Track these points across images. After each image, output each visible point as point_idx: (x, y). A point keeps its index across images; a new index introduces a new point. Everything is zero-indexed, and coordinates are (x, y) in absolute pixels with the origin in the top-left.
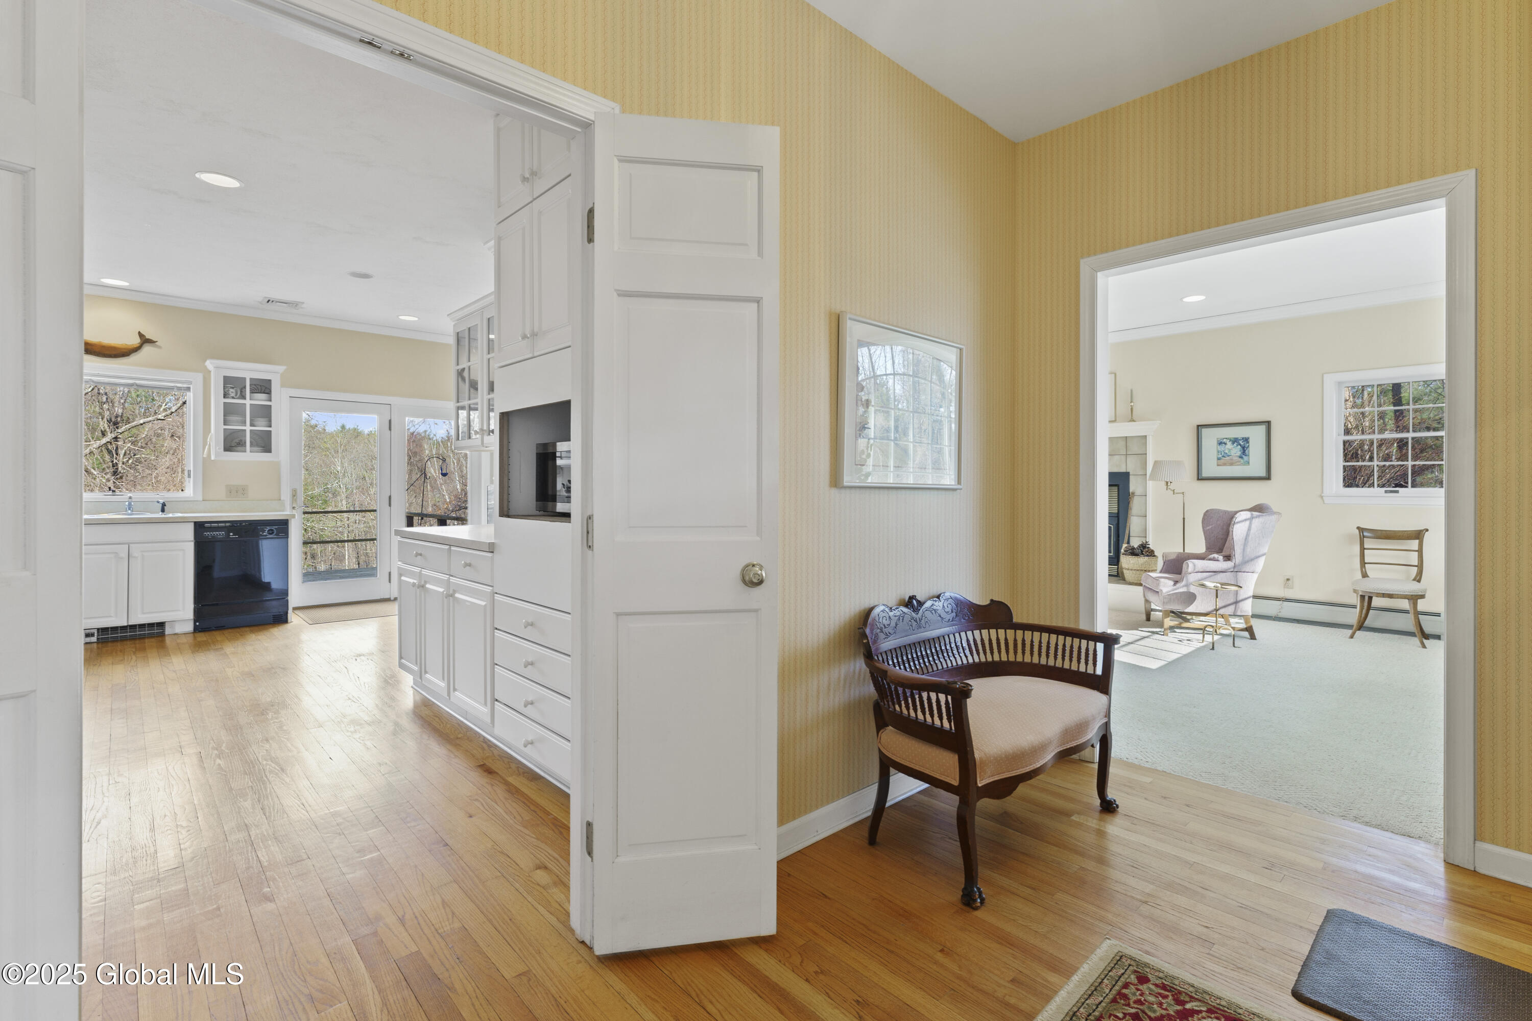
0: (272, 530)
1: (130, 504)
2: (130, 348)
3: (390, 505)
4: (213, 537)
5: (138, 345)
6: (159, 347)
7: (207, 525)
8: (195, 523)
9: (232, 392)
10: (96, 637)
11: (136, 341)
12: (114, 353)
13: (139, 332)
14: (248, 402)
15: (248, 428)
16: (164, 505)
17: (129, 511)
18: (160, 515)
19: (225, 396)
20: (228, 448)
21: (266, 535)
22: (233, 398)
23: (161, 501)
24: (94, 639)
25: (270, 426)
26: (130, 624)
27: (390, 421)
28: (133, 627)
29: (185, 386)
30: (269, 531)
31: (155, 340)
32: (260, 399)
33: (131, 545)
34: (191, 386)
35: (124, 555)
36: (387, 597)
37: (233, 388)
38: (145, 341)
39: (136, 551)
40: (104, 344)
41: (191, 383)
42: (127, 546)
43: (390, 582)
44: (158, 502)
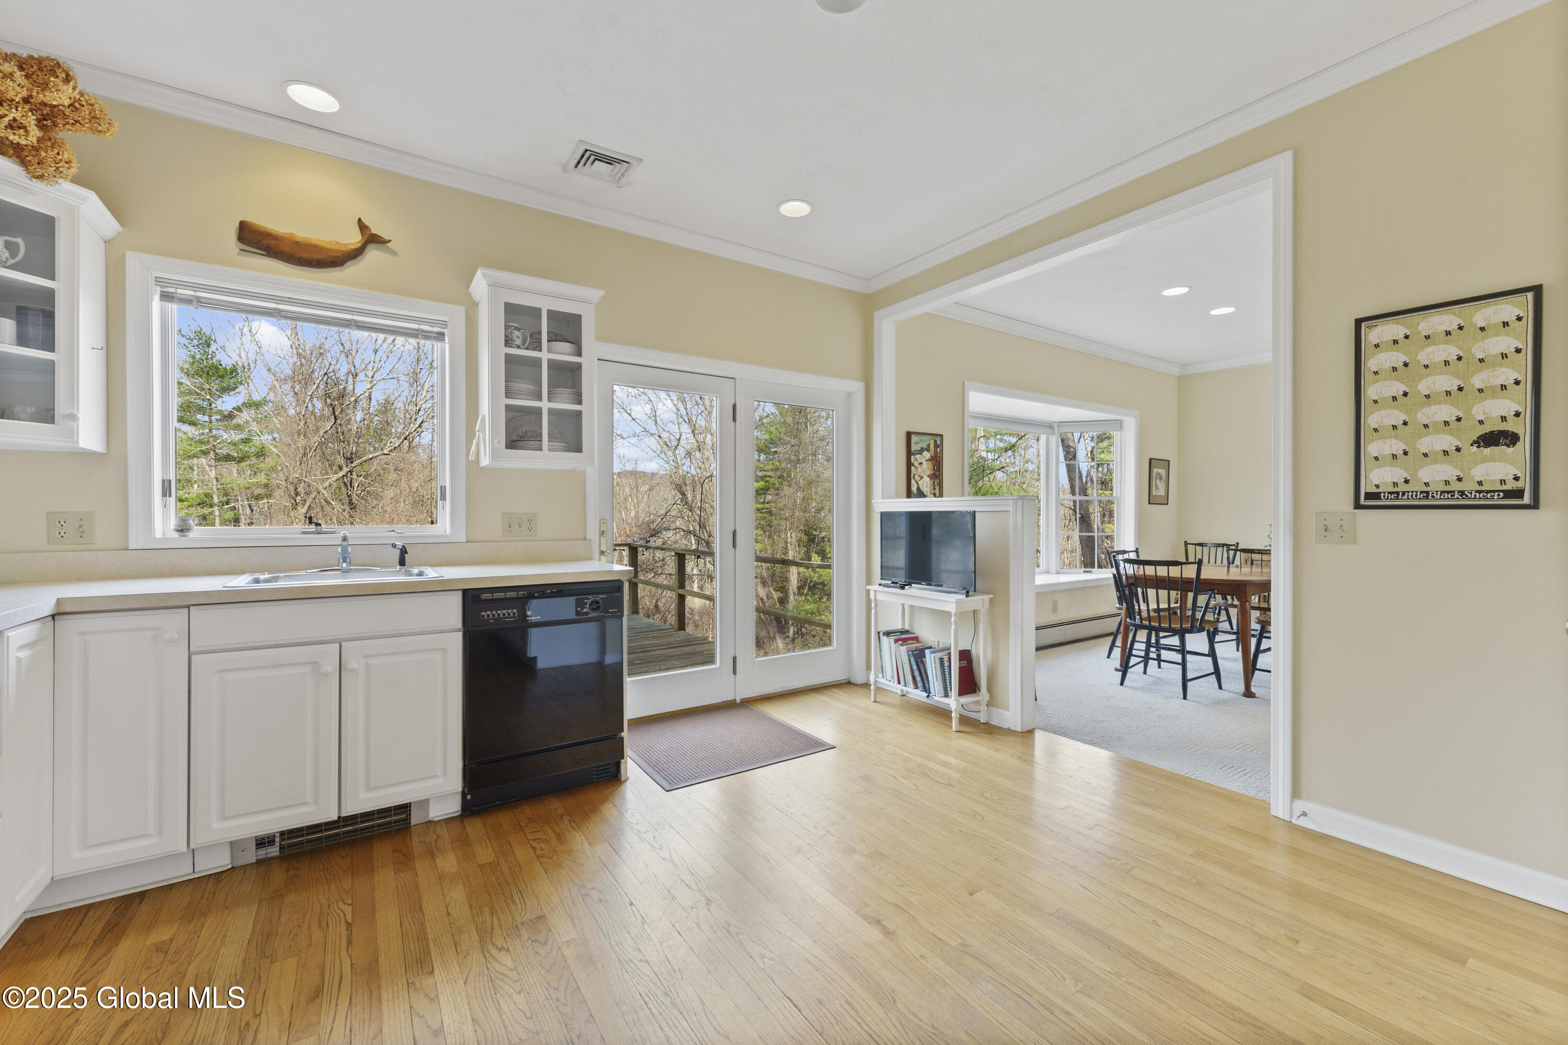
0: (597, 602)
1: (345, 550)
2: (344, 249)
3: (734, 546)
4: (498, 620)
5: (359, 245)
6: (393, 253)
7: (485, 596)
8: (465, 591)
9: (518, 337)
10: (277, 844)
11: (354, 239)
12: (317, 256)
13: (360, 220)
14: (544, 356)
15: (545, 405)
16: (404, 551)
17: (344, 565)
18: (398, 577)
19: (508, 342)
20: (513, 443)
21: (587, 613)
22: (519, 347)
23: (399, 544)
24: (274, 851)
25: (580, 403)
26: (343, 815)
27: (734, 407)
28: (352, 819)
29: (436, 329)
30: (591, 604)
31: (386, 237)
32: (563, 353)
33: (343, 643)
34: (446, 331)
35: (330, 667)
36: (730, 698)
37: (519, 329)
38: (372, 239)
39: (353, 662)
40: (298, 240)
41: (444, 324)
42: (338, 645)
43: (735, 672)
44: (394, 546)
